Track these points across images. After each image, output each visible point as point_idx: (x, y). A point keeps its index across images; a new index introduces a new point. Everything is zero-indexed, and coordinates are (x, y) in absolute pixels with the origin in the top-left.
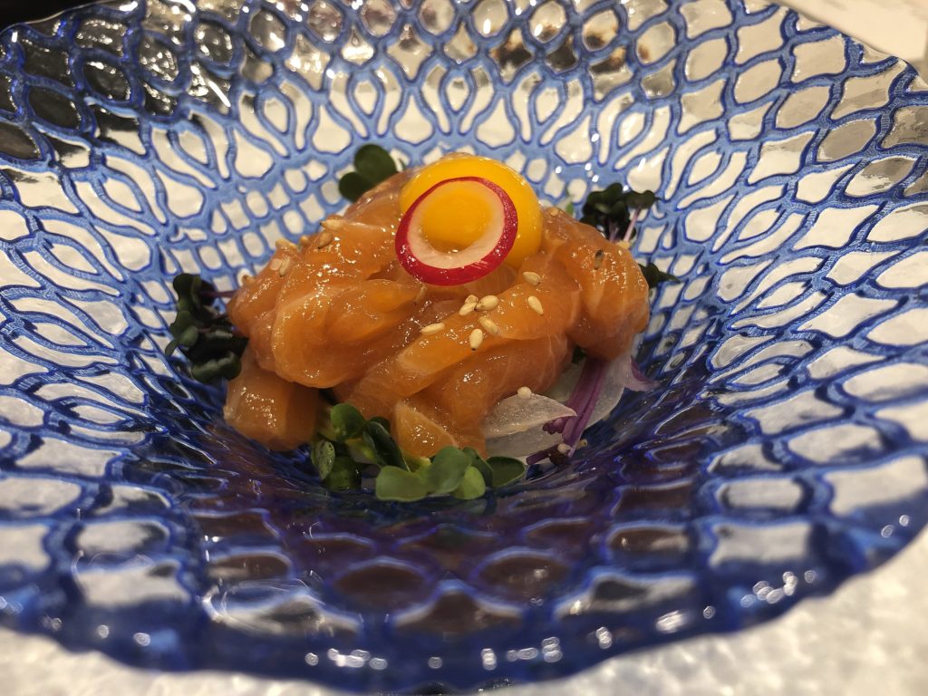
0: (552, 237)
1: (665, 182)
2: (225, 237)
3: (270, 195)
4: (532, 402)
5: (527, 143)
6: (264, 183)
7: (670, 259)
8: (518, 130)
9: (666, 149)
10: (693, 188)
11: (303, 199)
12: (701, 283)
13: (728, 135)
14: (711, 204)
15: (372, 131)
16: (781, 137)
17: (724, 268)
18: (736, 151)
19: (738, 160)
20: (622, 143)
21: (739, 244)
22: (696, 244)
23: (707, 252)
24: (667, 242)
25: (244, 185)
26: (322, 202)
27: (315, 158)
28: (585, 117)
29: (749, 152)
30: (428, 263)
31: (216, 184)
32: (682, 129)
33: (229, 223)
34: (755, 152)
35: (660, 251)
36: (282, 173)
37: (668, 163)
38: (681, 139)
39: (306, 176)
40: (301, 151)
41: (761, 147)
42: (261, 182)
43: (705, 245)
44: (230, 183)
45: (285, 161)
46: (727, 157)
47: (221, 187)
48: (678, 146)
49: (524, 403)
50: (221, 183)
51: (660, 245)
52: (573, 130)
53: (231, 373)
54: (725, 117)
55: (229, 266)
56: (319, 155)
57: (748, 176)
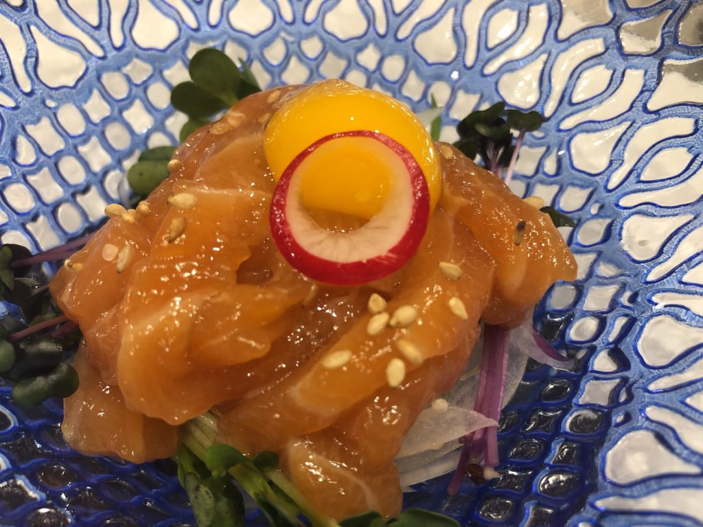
0: (454, 193)
1: (544, 96)
2: (36, 167)
3: (87, 107)
4: (449, 416)
5: (383, 37)
6: (78, 92)
7: (555, 188)
8: (371, 21)
9: (544, 57)
10: (578, 107)
11: (127, 107)
12: (598, 227)
13: (620, 48)
14: (602, 129)
15: (203, 20)
16: (685, 56)
17: (626, 213)
18: (630, 67)
19: (634, 80)
20: (491, 44)
21: (642, 186)
22: (586, 177)
23: (602, 189)
24: (550, 166)
25: (51, 98)
26: (150, 108)
27: (137, 56)
28: (448, 9)
29: (646, 72)
30: (315, 251)
31: (16, 100)
32: (562, 34)
33: (39, 150)
34: (653, 71)
35: (540, 176)
36: (99, 78)
37: (546, 73)
38: (563, 46)
39: (128, 79)
40: (119, 49)
41: (661, 65)
42: (74, 91)
43: (597, 178)
44: (34, 97)
45: (100, 62)
46: (618, 73)
47: (22, 104)
48: (558, 54)
49: (439, 418)
50: (21, 98)
51: (541, 170)
52: (435, 23)
53: (66, 388)
54: (615, 24)
55: (44, 204)
56: (141, 52)
57: (647, 101)
